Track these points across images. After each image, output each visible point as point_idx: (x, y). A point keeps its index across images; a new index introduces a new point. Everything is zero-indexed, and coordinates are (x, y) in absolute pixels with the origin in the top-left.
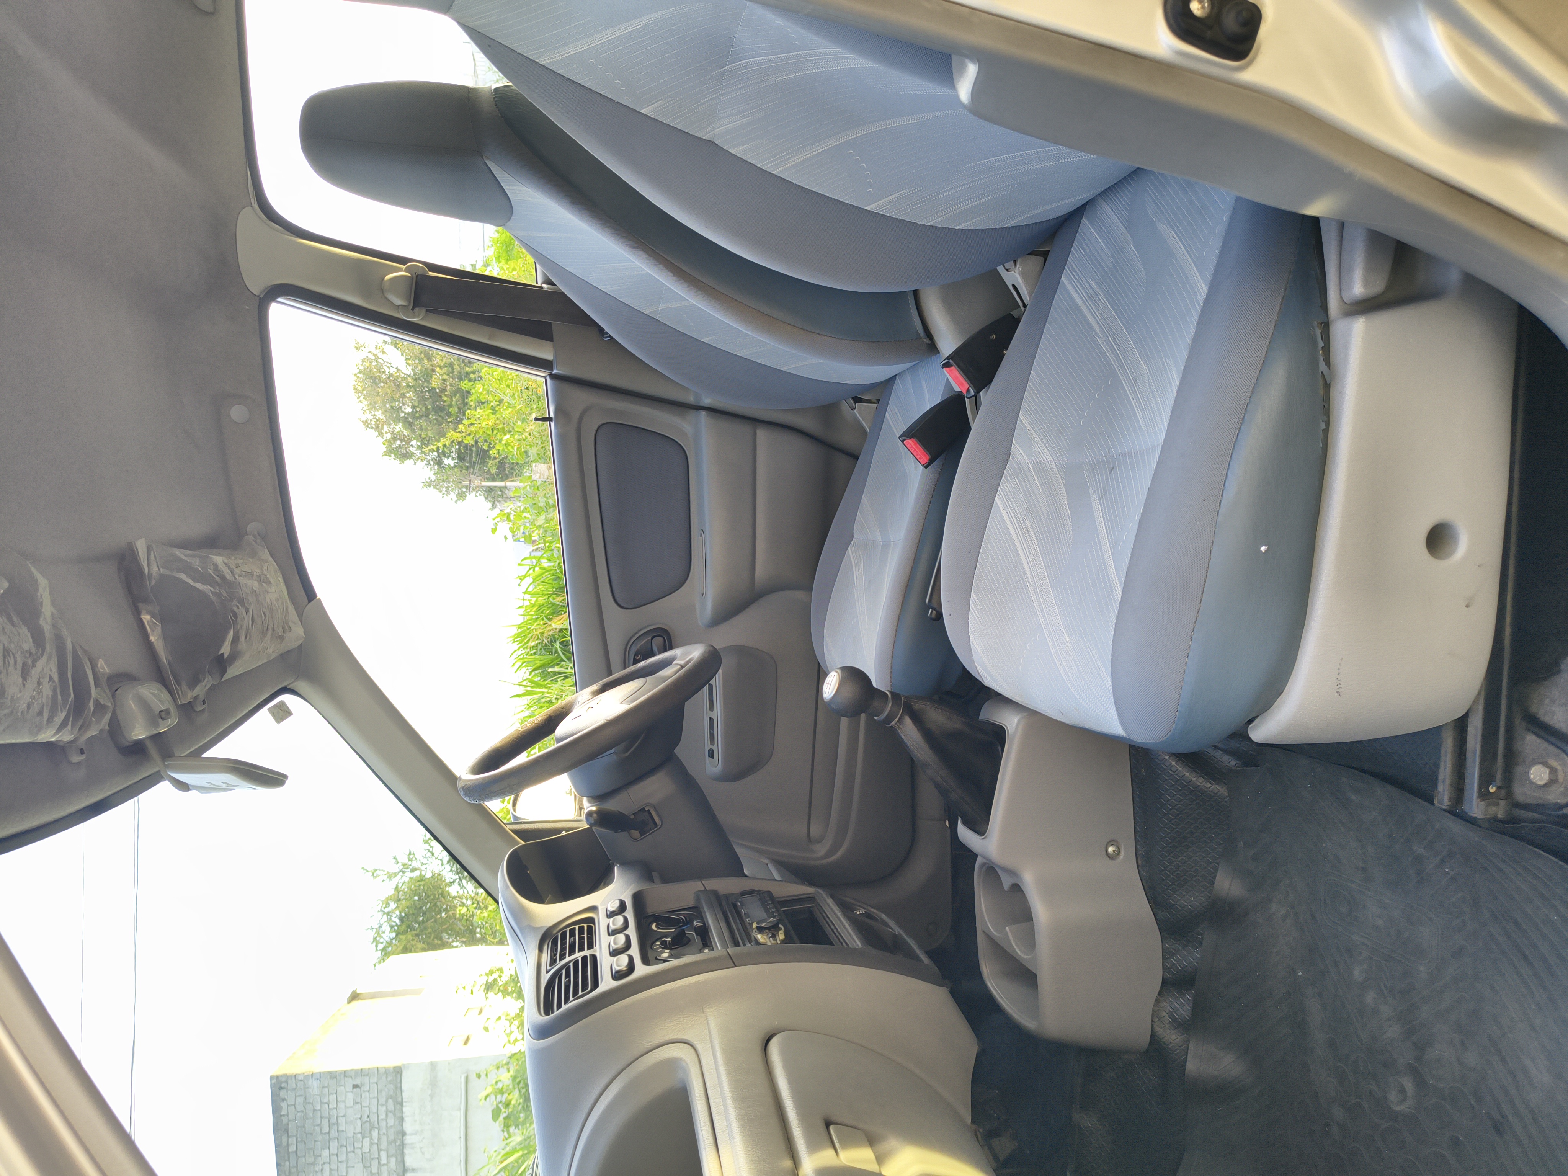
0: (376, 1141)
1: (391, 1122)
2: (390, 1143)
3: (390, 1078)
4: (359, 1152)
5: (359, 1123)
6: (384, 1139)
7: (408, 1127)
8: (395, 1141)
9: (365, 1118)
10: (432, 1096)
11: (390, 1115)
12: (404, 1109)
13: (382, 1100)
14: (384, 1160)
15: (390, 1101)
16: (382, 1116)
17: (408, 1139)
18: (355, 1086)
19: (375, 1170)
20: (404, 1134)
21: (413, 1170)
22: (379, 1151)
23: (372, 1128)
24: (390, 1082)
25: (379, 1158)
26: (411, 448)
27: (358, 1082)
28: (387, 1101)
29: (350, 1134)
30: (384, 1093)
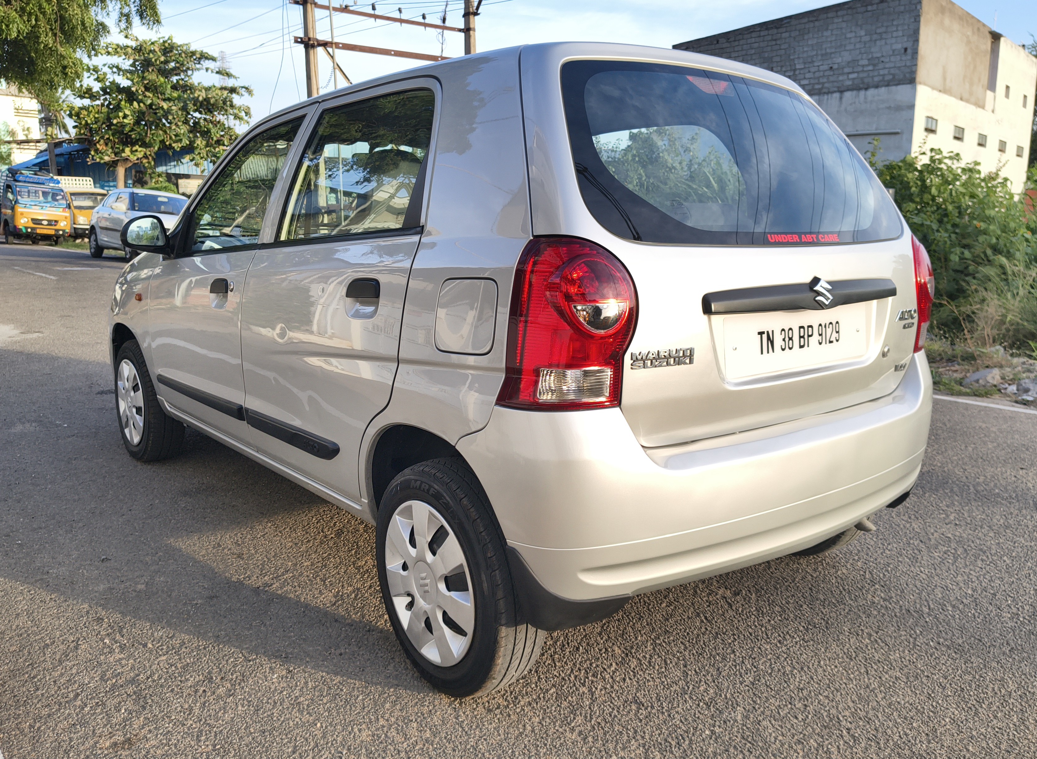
0: (865, 69)
1: (876, 79)
2: (862, 79)
3: (907, 75)
4: (860, 57)
5: (879, 55)
6: (865, 75)
7: (871, 92)
8: (863, 83)
9: (882, 59)
10: (889, 108)
11: (881, 78)
12: (883, 88)
13: (892, 71)
14: (851, 76)
15: (891, 77)
16: (882, 72)
17: (862, 93)
18: (906, 50)
19: (846, 70)
20: (866, 89)
21: (841, 98)
22: (858, 72)
23: (874, 65)
24: (905, 76)
25: (853, 72)
27: (909, 51)
28: (891, 74)
29: (873, 50)
30: (897, 71)
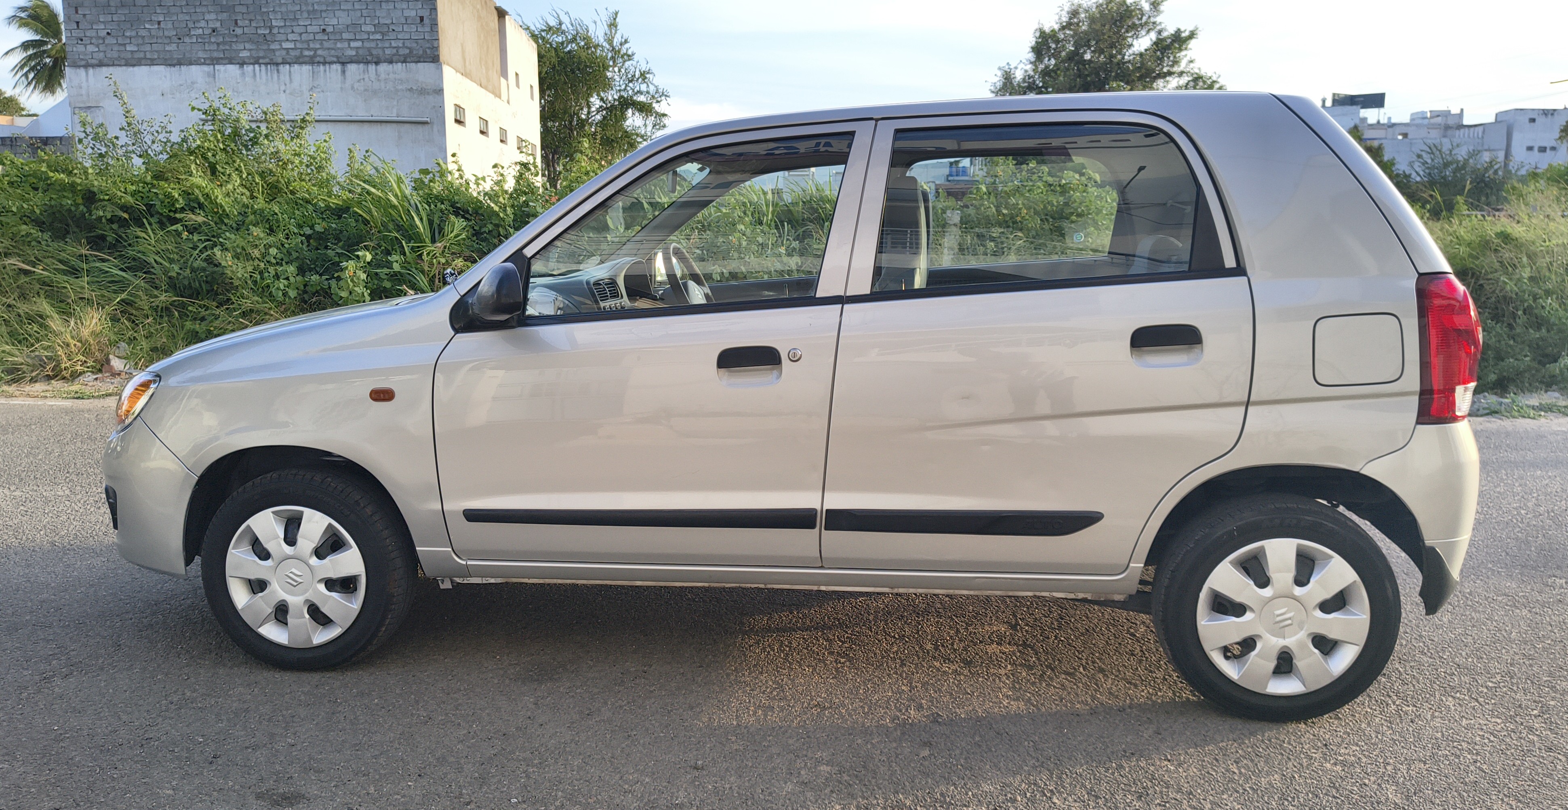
0: (371, 37)
1: (388, 52)
2: (369, 49)
3: (428, 51)
4: (362, 21)
5: (388, 22)
6: (373, 45)
7: (383, 67)
8: (371, 55)
9: (392, 27)
10: (411, 90)
11: (395, 51)
12: (400, 64)
13: (408, 44)
14: (353, 44)
15: (407, 51)
16: (394, 44)
17: (372, 68)
18: (422, 19)
19: (345, 36)
20: (377, 63)
21: (343, 72)
22: (362, 40)
23: (383, 34)
24: (425, 51)
25: (355, 40)
26: (1047, 59)
27: (426, 21)
28: (407, 48)
29: (378, 14)
30: (415, 45)
